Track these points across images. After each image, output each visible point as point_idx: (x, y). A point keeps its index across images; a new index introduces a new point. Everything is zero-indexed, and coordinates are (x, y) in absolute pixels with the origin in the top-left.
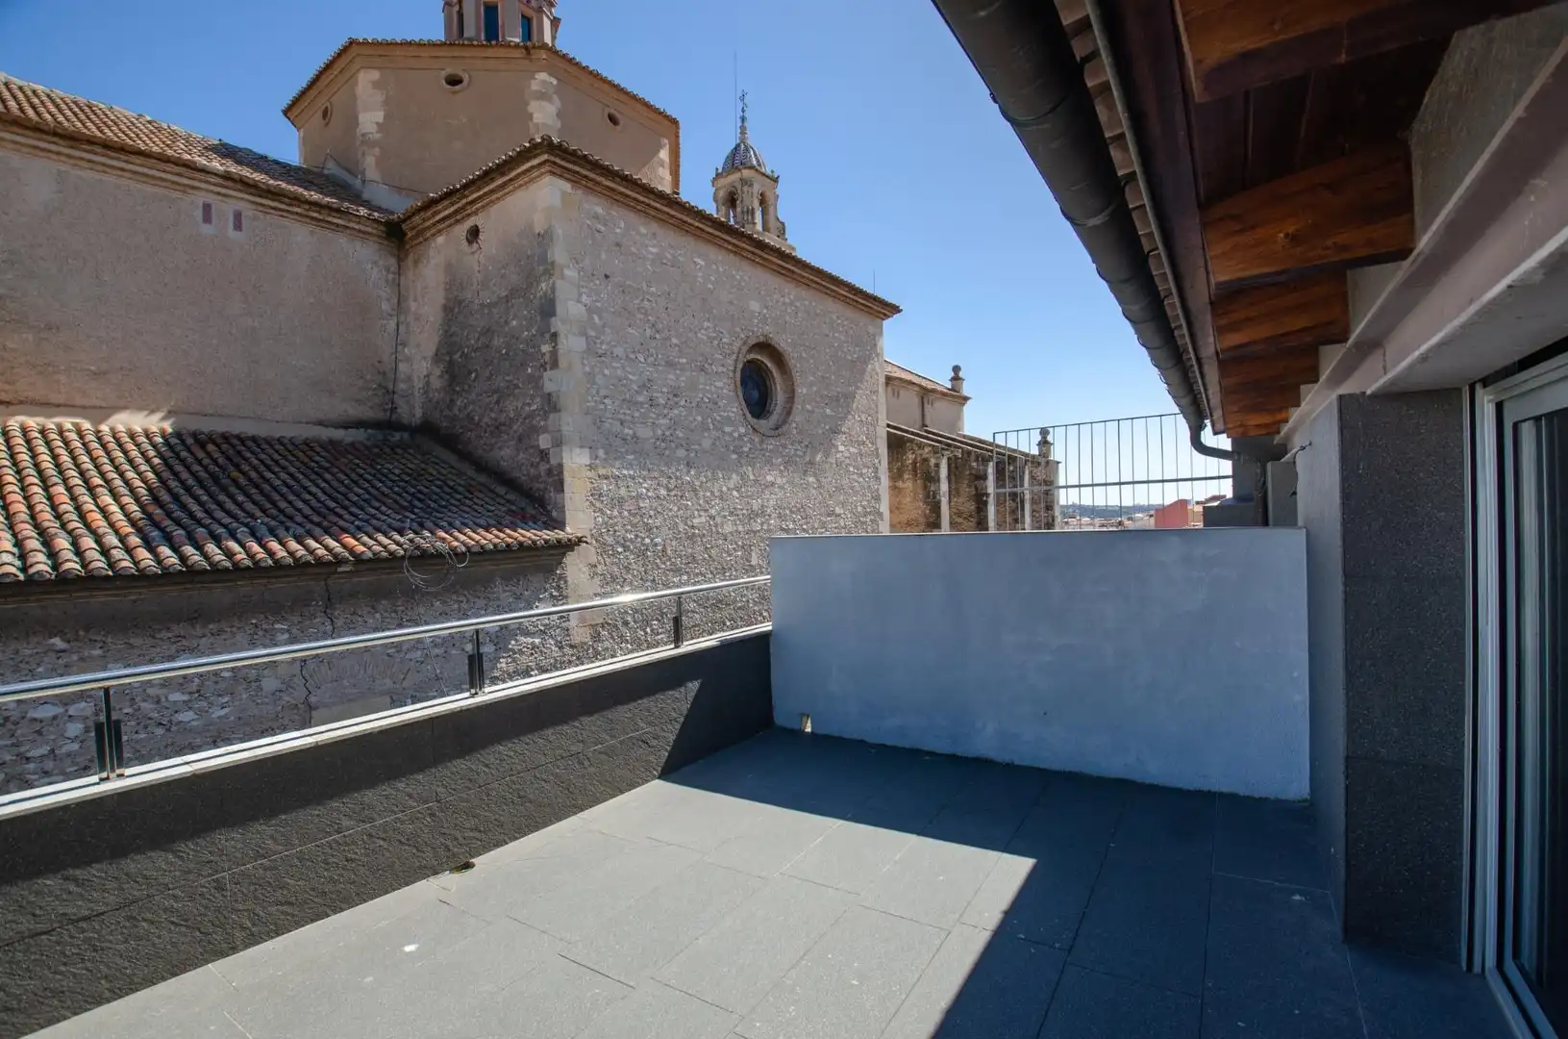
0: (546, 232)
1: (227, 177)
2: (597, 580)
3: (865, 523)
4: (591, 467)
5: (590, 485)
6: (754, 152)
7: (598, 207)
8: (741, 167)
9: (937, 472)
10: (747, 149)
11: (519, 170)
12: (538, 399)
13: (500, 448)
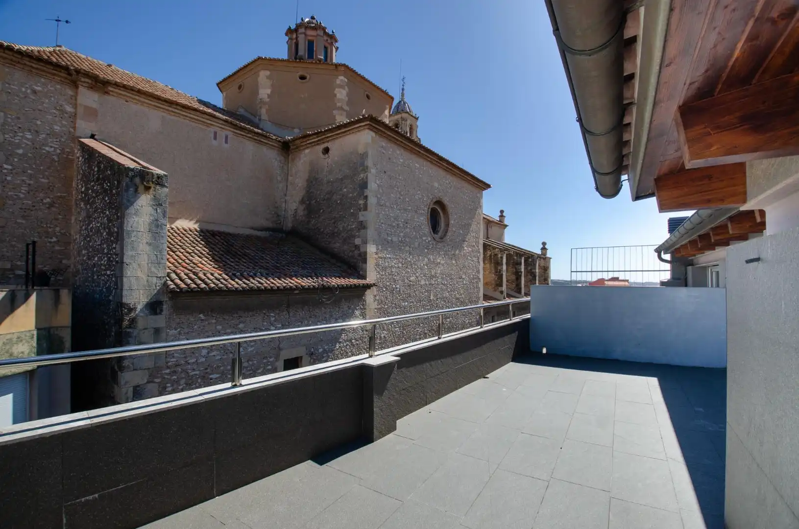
0: (364, 153)
1: (226, 121)
2: (376, 302)
3: (473, 283)
4: (376, 253)
5: (375, 261)
6: (408, 105)
7: (384, 143)
8: (401, 112)
9: (502, 261)
10: (405, 103)
11: (353, 127)
12: (356, 223)
13: (335, 243)
